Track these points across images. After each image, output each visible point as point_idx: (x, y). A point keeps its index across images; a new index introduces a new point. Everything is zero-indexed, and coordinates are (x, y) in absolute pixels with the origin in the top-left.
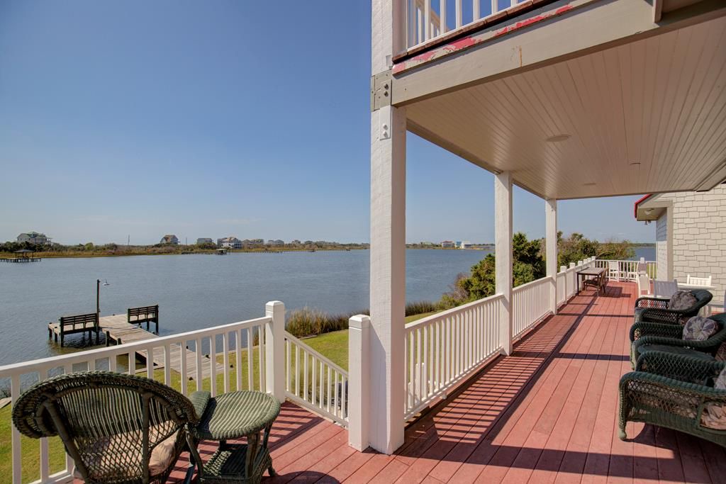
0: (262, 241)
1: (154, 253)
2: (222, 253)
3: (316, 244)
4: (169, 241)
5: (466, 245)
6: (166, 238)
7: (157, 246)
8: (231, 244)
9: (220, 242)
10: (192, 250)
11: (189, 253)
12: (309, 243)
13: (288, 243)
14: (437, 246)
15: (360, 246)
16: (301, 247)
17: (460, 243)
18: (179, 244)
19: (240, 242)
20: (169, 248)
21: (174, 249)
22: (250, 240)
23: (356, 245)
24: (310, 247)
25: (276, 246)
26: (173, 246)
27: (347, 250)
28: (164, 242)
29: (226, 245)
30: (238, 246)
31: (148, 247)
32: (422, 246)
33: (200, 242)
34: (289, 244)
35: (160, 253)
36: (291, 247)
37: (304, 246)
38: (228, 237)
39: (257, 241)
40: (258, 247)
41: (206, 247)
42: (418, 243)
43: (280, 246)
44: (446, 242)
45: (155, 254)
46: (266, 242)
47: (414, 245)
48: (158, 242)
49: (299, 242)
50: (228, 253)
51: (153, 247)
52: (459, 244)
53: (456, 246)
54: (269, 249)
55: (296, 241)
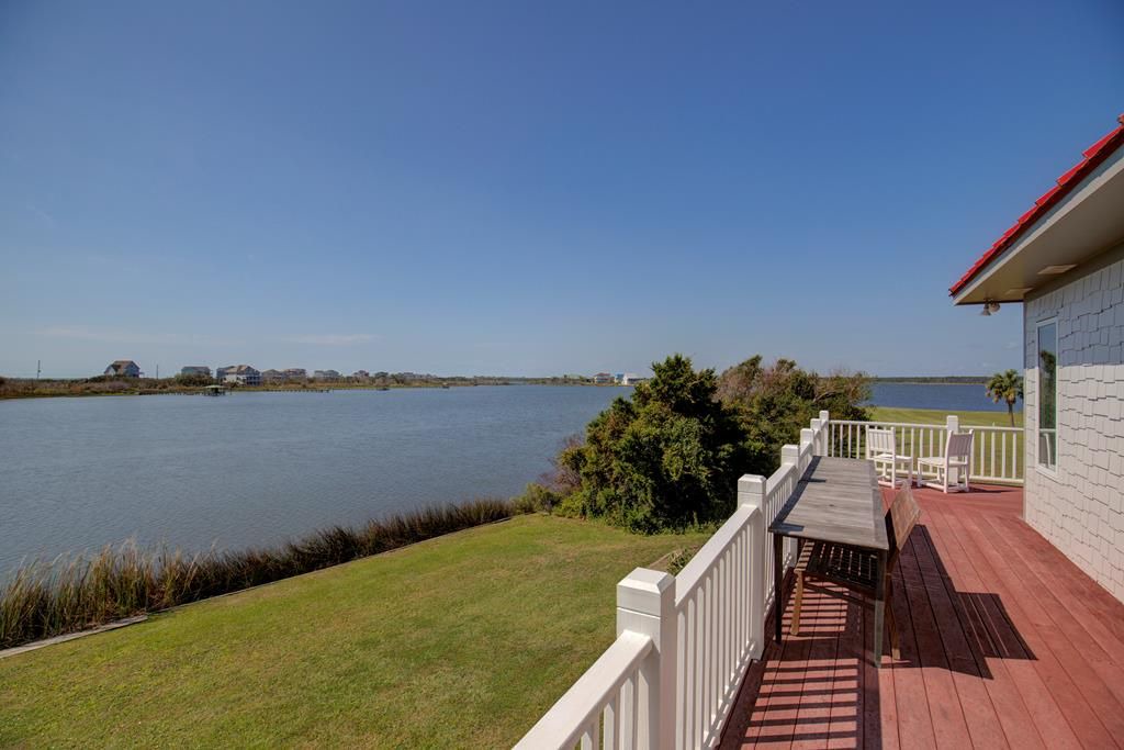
0: (303, 372)
1: (82, 394)
2: (216, 391)
3: (393, 377)
4: (121, 371)
5: (629, 380)
6: (116, 367)
7: (95, 380)
8: (241, 377)
9: (222, 373)
10: (165, 387)
11: (155, 393)
12: (384, 375)
13: (345, 376)
14: (588, 381)
15: (470, 380)
16: (367, 382)
17: (622, 376)
18: (141, 376)
19: (258, 373)
20: (117, 384)
21: (126, 386)
22: (280, 369)
23: (463, 379)
24: (384, 381)
25: (326, 380)
26: (127, 381)
27: (444, 387)
28: (112, 373)
29: (231, 378)
30: (253, 381)
31: (76, 381)
32: (566, 381)
33: (187, 374)
34: (348, 378)
35: (96, 393)
36: (350, 382)
37: (373, 380)
38: (236, 365)
39: (295, 373)
40: (292, 382)
41: (195, 381)
42: (561, 376)
43: (332, 380)
44: (601, 375)
45: (87, 395)
46: (310, 374)
47: (554, 380)
48: (100, 373)
49: (367, 375)
50: (227, 393)
51: (87, 381)
52: (620, 377)
53: (616, 381)
54: (312, 385)
55: (361, 372)
